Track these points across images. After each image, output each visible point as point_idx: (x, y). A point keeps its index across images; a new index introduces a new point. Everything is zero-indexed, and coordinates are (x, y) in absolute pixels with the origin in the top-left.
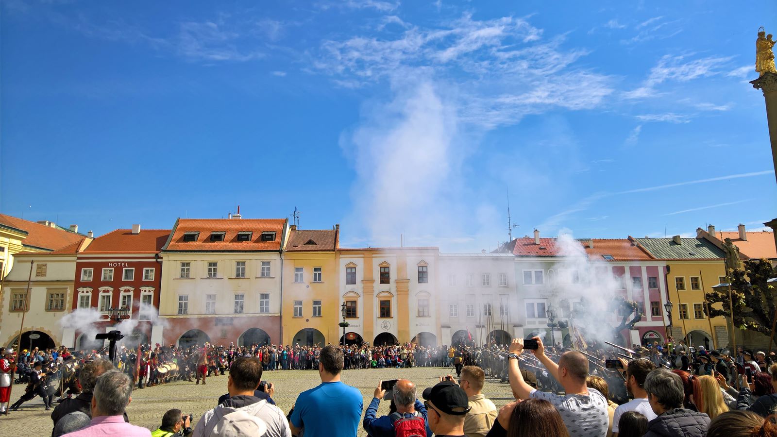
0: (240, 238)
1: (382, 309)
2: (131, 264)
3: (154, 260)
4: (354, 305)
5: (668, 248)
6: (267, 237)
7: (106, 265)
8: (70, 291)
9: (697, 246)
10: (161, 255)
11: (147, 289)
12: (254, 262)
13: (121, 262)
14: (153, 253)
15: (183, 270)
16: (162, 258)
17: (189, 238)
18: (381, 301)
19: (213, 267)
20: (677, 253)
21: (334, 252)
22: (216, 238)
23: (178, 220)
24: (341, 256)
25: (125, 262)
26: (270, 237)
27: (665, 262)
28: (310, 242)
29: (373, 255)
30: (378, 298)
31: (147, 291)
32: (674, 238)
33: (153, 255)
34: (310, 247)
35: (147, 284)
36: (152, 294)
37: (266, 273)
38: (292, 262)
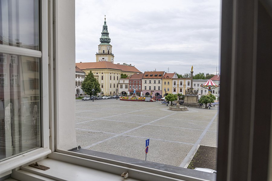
0: (155, 76)
4: (175, 89)
7: (133, 81)
8: (128, 85)
10: (142, 79)
12: (157, 81)
15: (145, 82)
17: (147, 76)
18: (180, 89)
19: (150, 82)
21: (172, 79)
26: (161, 76)
31: (140, 85)
34: (167, 78)
37: (159, 83)
38: (164, 81)
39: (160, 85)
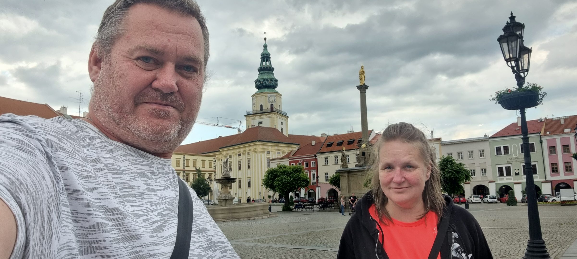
0: (349, 143)
2: (307, 160)
3: (314, 158)
7: (298, 161)
11: (313, 171)
13: (303, 160)
14: (313, 155)
15: (325, 161)
16: (317, 157)
22: (340, 144)
25: (305, 160)
33: (314, 156)
35: (313, 169)
36: (315, 173)
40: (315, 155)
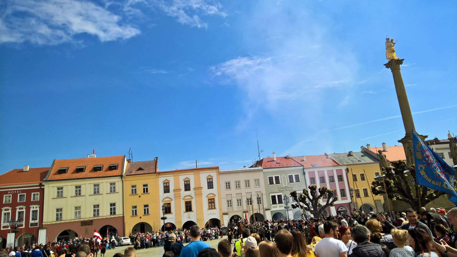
0: (96, 169)
1: (186, 206)
2: (23, 191)
3: (39, 188)
4: (169, 206)
5: (347, 158)
6: (112, 168)
7: (6, 193)
9: (362, 156)
10: (43, 183)
11: (35, 206)
12: (105, 185)
13: (17, 190)
15: (58, 192)
16: (44, 186)
17: (62, 171)
18: (185, 202)
19: (78, 189)
20: (352, 161)
21: (155, 174)
22: (80, 170)
23: (54, 161)
24: (160, 176)
25: (19, 190)
26: (115, 167)
27: (345, 166)
28: (140, 169)
29: (180, 174)
30: (183, 200)
31: (35, 208)
32: (350, 152)
33: (38, 184)
34: (140, 172)
35: (35, 203)
36: (38, 209)
37: (113, 190)
38: (129, 182)
39: (116, 198)
40: (40, 184)
